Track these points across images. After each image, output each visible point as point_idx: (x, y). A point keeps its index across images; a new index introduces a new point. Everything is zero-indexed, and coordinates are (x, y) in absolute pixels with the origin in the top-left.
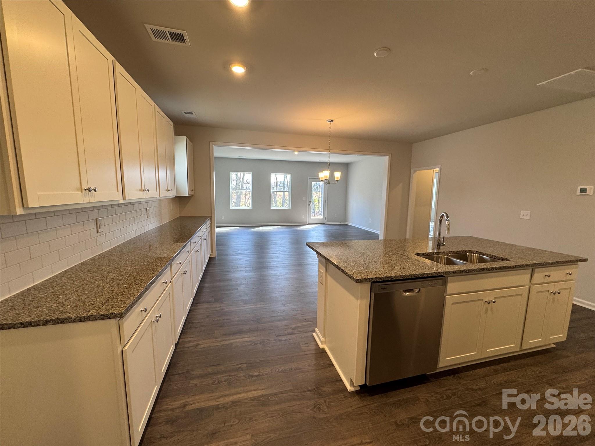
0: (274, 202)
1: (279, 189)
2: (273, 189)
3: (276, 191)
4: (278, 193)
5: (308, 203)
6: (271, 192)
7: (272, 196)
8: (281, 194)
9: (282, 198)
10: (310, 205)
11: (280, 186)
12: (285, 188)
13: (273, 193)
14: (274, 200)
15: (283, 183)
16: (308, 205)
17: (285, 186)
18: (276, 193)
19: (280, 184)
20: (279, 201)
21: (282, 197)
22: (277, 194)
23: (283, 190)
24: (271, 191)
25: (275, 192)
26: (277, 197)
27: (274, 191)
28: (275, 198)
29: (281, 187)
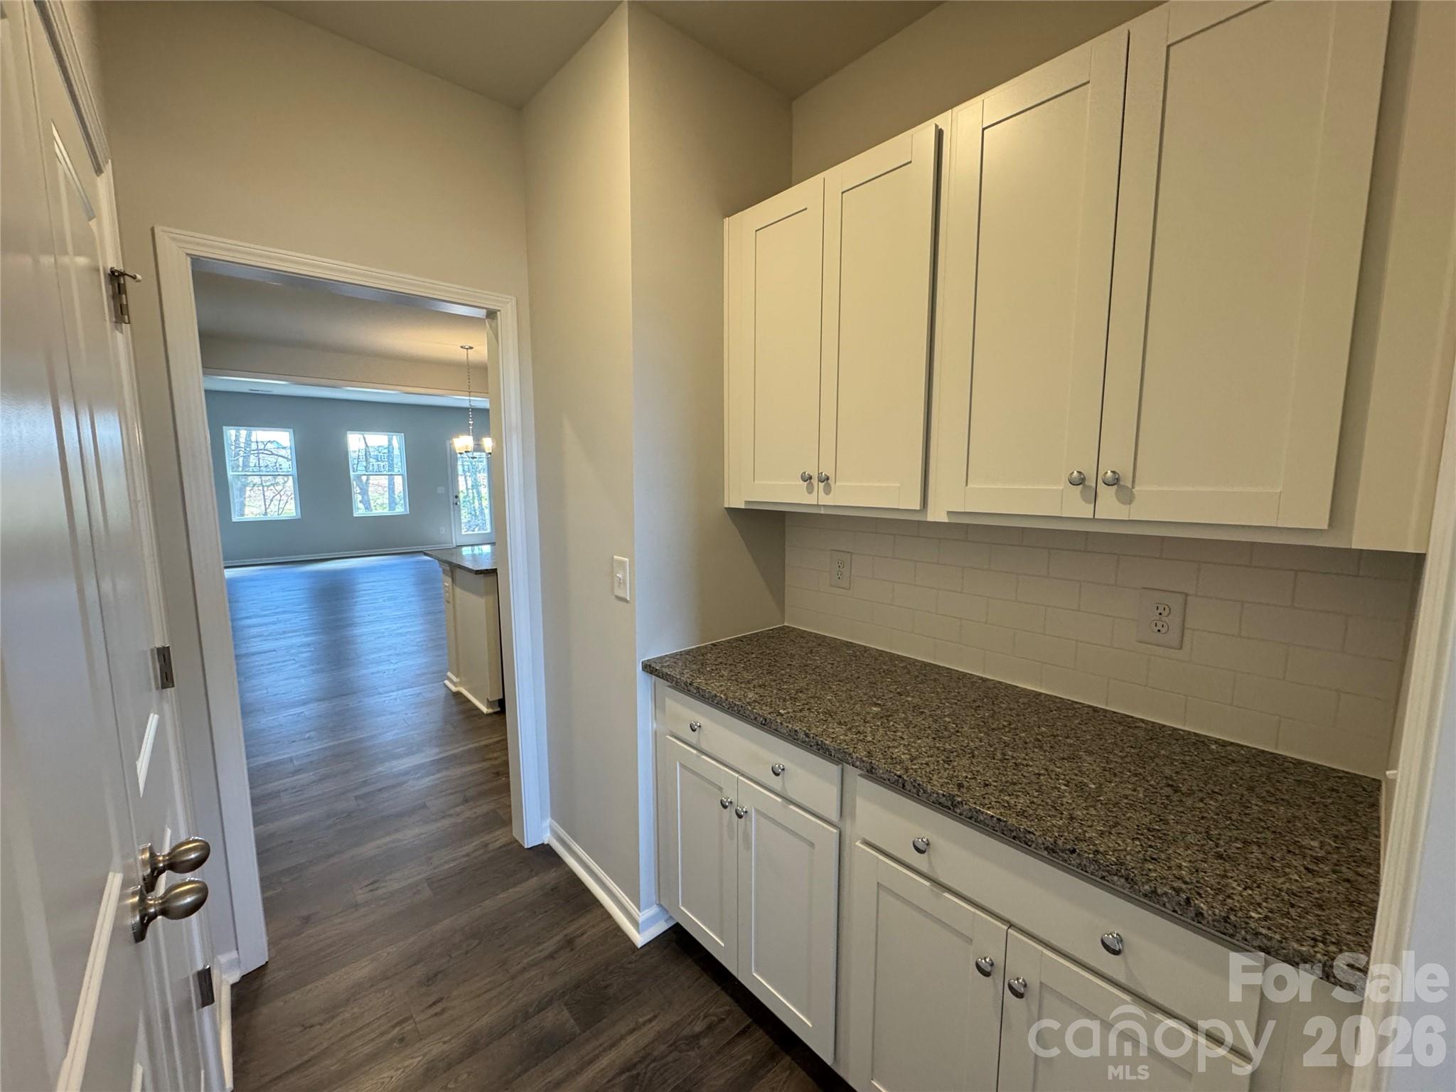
0: (361, 506)
1: (376, 467)
2: (356, 471)
3: (364, 472)
4: (373, 480)
5: (452, 499)
6: (352, 477)
7: (356, 489)
8: (384, 481)
9: (387, 493)
10: (456, 504)
11: (378, 461)
12: (393, 464)
13: (359, 477)
14: (363, 497)
15: (386, 451)
16: (452, 506)
17: (392, 460)
18: (368, 480)
19: (376, 453)
20: (380, 501)
21: (386, 489)
22: (371, 481)
23: (389, 471)
24: (352, 473)
25: (364, 478)
26: (371, 489)
27: (358, 473)
28: (364, 492)
29: (382, 464)
